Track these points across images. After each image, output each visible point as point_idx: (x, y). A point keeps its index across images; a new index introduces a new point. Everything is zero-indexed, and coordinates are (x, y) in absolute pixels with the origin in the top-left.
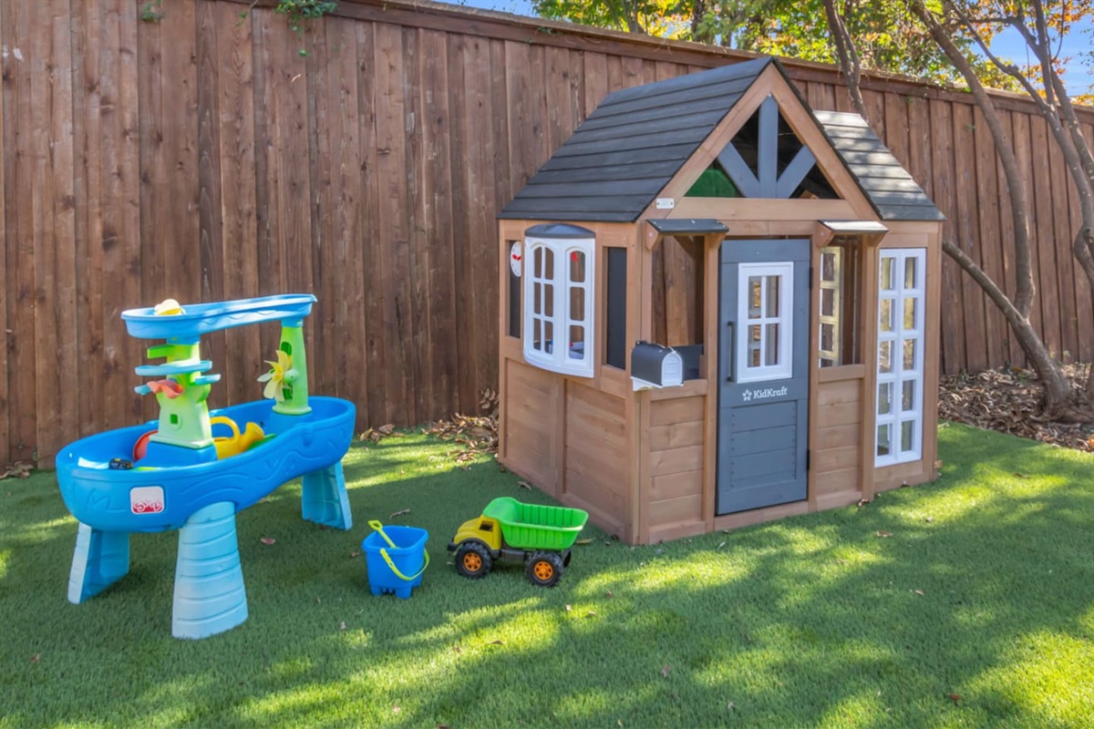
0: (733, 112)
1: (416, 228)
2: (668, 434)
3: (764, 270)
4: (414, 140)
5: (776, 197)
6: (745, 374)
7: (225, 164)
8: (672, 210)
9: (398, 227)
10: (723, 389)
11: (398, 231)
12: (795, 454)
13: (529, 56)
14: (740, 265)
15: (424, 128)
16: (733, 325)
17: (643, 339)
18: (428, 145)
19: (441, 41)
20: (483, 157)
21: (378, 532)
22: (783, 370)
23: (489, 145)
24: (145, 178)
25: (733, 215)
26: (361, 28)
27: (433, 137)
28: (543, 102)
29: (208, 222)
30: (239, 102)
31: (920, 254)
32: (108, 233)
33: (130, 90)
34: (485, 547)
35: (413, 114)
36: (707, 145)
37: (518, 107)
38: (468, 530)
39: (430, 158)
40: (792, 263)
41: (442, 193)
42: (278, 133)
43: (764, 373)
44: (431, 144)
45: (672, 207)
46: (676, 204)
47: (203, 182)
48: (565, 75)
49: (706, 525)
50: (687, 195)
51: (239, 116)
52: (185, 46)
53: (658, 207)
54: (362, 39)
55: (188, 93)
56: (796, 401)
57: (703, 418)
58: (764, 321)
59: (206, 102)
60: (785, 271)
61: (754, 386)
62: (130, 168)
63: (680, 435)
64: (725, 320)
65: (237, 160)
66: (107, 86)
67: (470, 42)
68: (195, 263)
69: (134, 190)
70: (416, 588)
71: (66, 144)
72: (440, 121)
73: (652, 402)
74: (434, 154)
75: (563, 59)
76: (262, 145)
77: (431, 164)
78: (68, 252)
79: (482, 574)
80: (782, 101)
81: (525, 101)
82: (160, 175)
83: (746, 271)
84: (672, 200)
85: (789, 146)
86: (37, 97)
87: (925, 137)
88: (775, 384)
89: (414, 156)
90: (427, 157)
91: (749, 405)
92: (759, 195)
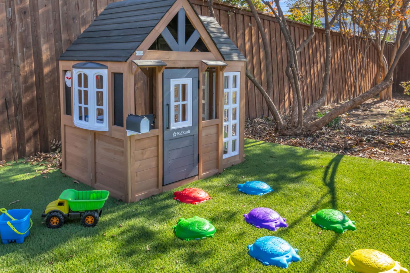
0: (168, 13)
1: (14, 65)
2: (142, 153)
3: (181, 81)
4: (12, 21)
5: (185, 51)
6: (174, 126)
8: (143, 56)
9: (4, 64)
10: (165, 132)
11: (5, 66)
12: (194, 156)
14: (171, 80)
15: (17, 16)
16: (168, 105)
17: (131, 113)
18: (19, 25)
20: (48, 31)
21: (5, 214)
22: (188, 123)
23: (51, 25)
25: (168, 58)
27: (21, 20)
28: (77, 6)
31: (238, 74)
34: (61, 213)
35: (10, 9)
36: (157, 28)
37: (65, 8)
38: (52, 206)
39: (20, 31)
40: (191, 79)
41: (27, 48)
43: (181, 124)
44: (21, 24)
45: (143, 54)
46: (144, 53)
49: (159, 190)
50: (149, 49)
53: (137, 55)
56: (194, 135)
57: (158, 145)
58: (181, 103)
60: (189, 82)
61: (177, 131)
63: (148, 153)
64: (165, 104)
70: (27, 237)
72: (25, 13)
73: (135, 140)
74: (23, 29)
77: (21, 33)
79: (59, 226)
80: (187, 10)
81: (68, 5)
83: (174, 82)
84: (142, 52)
85: (190, 29)
87: (234, 28)
88: (186, 129)
89: (12, 31)
90: (19, 30)
91: (176, 139)
92: (178, 50)
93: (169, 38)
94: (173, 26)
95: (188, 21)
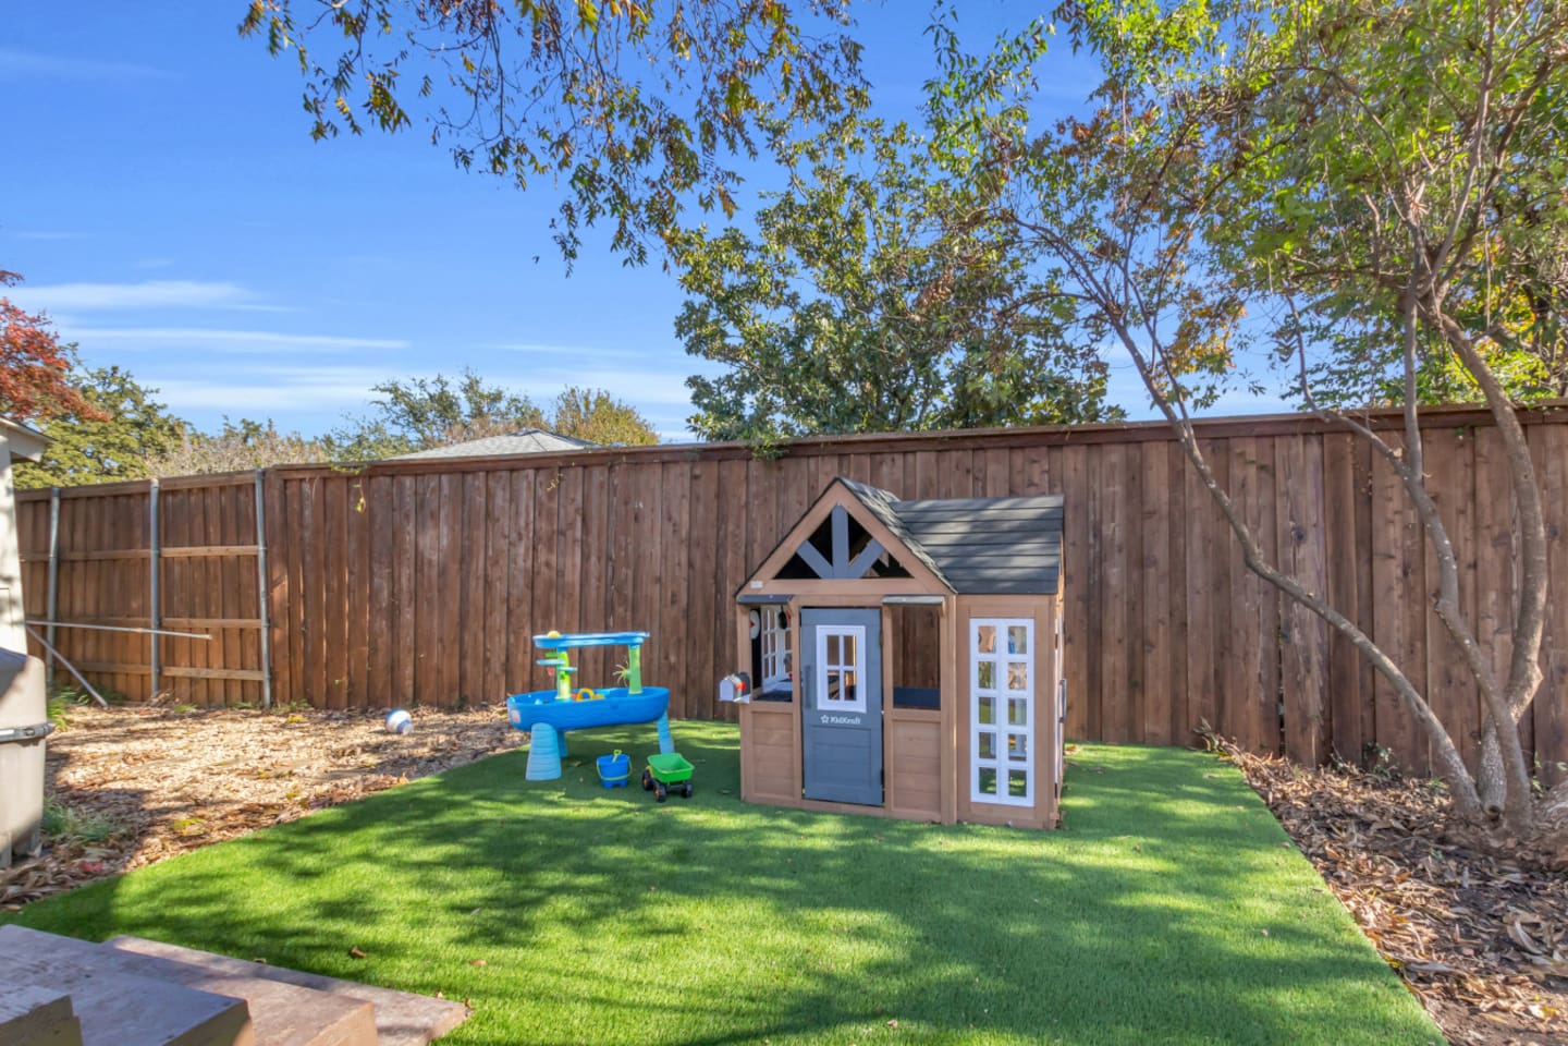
3: (841, 631)
5: (849, 578)
6: (823, 702)
7: (730, 555)
8: (761, 588)
10: (805, 712)
12: (870, 769)
13: (937, 461)
14: (817, 626)
16: (812, 669)
19: (866, 460)
22: (859, 705)
24: (691, 565)
26: (812, 461)
29: (719, 590)
30: (739, 518)
32: (673, 595)
33: (686, 517)
40: (863, 626)
42: (758, 535)
43: (844, 705)
46: (764, 585)
47: (719, 566)
48: (968, 471)
50: (774, 578)
51: (738, 527)
52: (713, 488)
53: (752, 587)
54: (812, 467)
55: (713, 516)
56: (871, 731)
57: (791, 729)
58: (842, 668)
59: (721, 519)
60: (859, 633)
61: (830, 713)
62: (684, 560)
63: (776, 737)
64: (806, 665)
65: (736, 553)
66: (675, 515)
67: (888, 458)
68: (712, 613)
69: (684, 573)
70: (616, 785)
71: (657, 551)
75: (967, 458)
76: (749, 545)
78: (657, 606)
80: (849, 507)
82: (698, 563)
83: (822, 632)
84: (762, 582)
86: (646, 525)
88: (852, 715)
91: (825, 726)
92: (833, 577)
93: (813, 558)
94: (821, 539)
95: (853, 524)
